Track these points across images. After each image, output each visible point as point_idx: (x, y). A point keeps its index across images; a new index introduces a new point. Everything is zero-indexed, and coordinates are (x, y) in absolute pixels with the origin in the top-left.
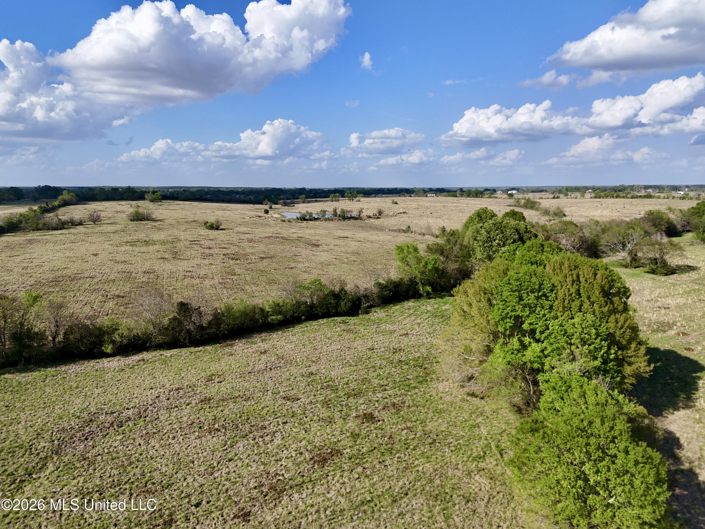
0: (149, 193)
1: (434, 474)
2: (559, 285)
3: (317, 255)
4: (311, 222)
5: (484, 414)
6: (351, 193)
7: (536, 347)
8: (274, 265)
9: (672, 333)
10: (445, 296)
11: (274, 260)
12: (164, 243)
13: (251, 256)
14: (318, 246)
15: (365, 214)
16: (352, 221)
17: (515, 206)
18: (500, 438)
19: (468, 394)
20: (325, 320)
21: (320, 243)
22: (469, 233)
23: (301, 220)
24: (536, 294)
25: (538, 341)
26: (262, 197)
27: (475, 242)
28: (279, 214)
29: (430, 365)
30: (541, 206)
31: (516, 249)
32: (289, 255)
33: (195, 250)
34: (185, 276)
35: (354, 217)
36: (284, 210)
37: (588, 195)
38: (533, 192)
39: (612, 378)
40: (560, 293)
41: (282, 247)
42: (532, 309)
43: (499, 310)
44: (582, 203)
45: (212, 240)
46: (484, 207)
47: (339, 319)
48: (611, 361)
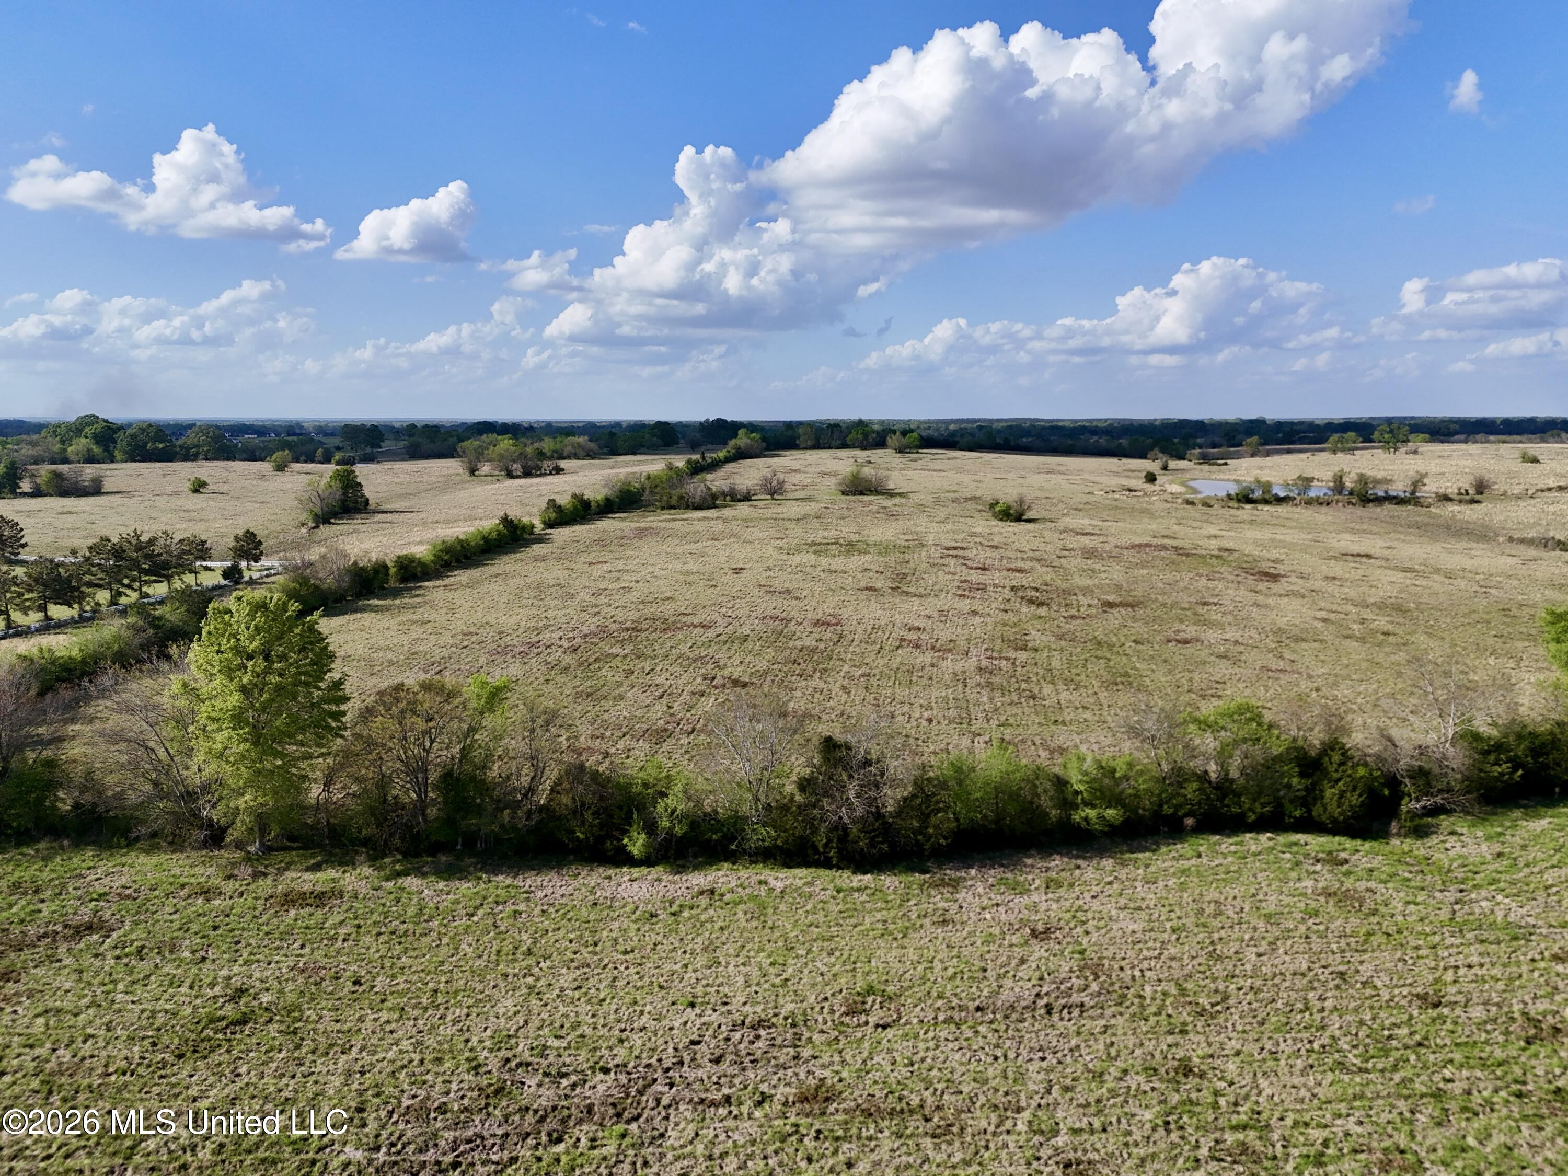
0: (894, 432)
3: (1267, 606)
4: (1267, 508)
6: (1391, 431)
8: (1140, 629)
11: (1140, 612)
12: (885, 549)
13: (1080, 597)
14: (1275, 578)
15: (1430, 488)
16: (1389, 507)
20: (1264, 837)
21: (1281, 569)
23: (1239, 501)
26: (1149, 441)
28: (1183, 484)
32: (1185, 599)
33: (949, 573)
34: (903, 640)
35: (1395, 497)
36: (1197, 474)
41: (1170, 576)
45: (997, 547)
47: (1316, 843)
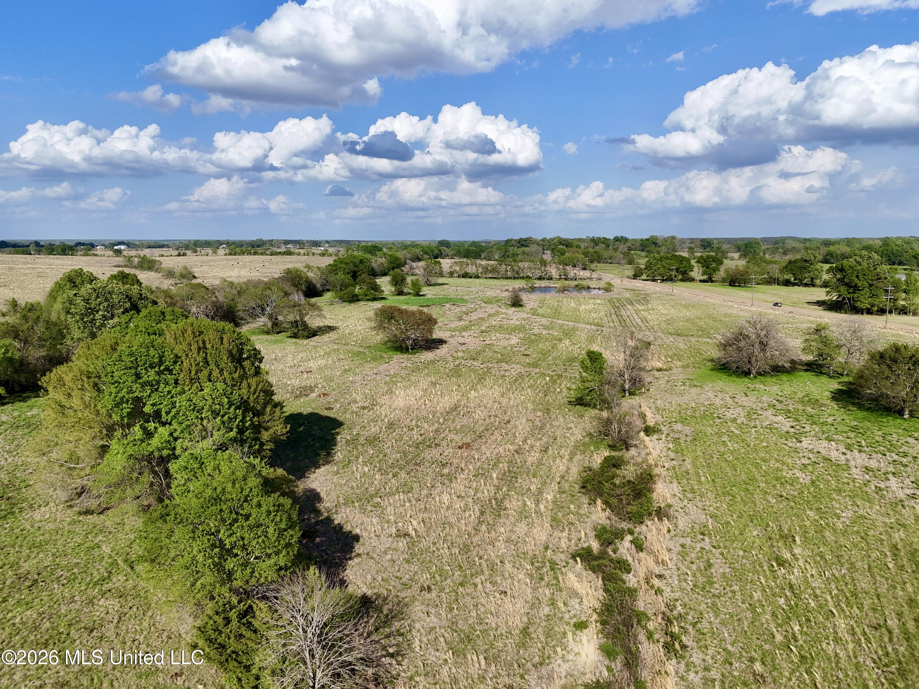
1: (40, 619)
2: (184, 355)
5: (105, 530)
7: (163, 432)
9: (314, 395)
10: (29, 397)
17: (126, 266)
18: (129, 550)
19: (80, 513)
22: (58, 306)
24: (157, 369)
25: (164, 424)
27: (69, 316)
29: (16, 492)
30: (162, 266)
31: (130, 320)
37: (221, 252)
38: (149, 247)
39: (250, 447)
40: (185, 364)
42: (154, 387)
43: (110, 395)
44: (215, 261)
46: (77, 268)
48: (247, 429)
